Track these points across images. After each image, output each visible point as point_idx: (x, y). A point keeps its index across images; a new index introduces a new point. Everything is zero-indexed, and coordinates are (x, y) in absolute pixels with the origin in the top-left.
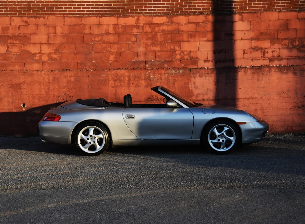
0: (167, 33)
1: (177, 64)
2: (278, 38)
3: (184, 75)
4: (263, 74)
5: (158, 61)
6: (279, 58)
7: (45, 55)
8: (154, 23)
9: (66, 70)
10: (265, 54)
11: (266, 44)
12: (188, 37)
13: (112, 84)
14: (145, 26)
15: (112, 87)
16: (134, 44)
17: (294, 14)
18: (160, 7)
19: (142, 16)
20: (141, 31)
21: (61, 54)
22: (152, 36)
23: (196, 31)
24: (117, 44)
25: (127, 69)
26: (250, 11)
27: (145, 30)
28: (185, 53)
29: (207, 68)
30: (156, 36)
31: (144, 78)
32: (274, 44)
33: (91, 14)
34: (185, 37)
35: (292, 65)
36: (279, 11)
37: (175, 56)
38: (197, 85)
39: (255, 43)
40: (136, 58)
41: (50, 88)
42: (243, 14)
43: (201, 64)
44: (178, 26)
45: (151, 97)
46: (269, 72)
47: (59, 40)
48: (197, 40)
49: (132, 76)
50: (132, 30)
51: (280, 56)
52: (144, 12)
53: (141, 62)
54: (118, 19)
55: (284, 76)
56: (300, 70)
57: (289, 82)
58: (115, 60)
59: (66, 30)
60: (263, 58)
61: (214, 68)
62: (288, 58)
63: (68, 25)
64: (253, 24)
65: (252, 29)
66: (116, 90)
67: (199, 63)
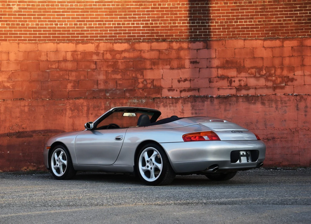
0: (128, 60)
1: (139, 93)
2: (244, 67)
3: (147, 105)
4: (230, 104)
5: (120, 90)
6: (247, 87)
8: (115, 49)
9: (20, 100)
10: (232, 82)
11: (232, 73)
12: (151, 64)
13: (69, 114)
14: (105, 53)
15: (70, 118)
16: (94, 71)
17: (260, 42)
18: (121, 33)
19: (102, 43)
20: (101, 57)
21: (14, 82)
22: (113, 63)
23: (159, 59)
24: (76, 71)
25: (86, 98)
26: (215, 39)
27: (105, 57)
28: (148, 81)
29: (172, 97)
30: (117, 63)
31: (104, 108)
32: (241, 73)
33: (48, 40)
34: (148, 65)
35: (261, 95)
36: (245, 39)
37: (137, 85)
39: (221, 72)
40: (95, 87)
41: (1, 119)
42: (208, 42)
43: (165, 93)
44: (141, 53)
46: (237, 102)
47: (13, 67)
48: (161, 68)
49: (91, 106)
50: (92, 57)
51: (246, 85)
52: (104, 38)
53: (101, 91)
54: (77, 45)
55: (252, 106)
56: (268, 100)
57: (258, 112)
58: (72, 88)
59: (21, 57)
60: (229, 87)
61: (179, 97)
62: (255, 88)
63: (22, 51)
64: (219, 52)
65: (217, 57)
66: (73, 121)
67: (162, 92)
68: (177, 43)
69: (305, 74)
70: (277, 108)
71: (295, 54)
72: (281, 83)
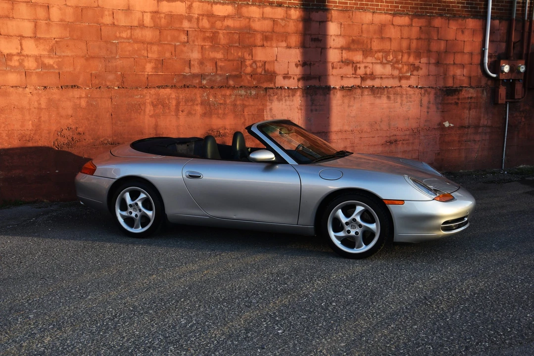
0: (233, 32)
1: (246, 80)
2: (371, 49)
3: (257, 98)
4: (354, 98)
5: (220, 76)
6: (372, 76)
7: (29, 58)
8: (214, 14)
9: (72, 87)
10: (357, 70)
11: (358, 57)
12: (263, 40)
13: (150, 111)
14: (201, 18)
15: (151, 116)
16: (185, 46)
17: (389, 17)
19: (196, 2)
20: (195, 26)
21: (60, 57)
22: (211, 35)
23: (273, 31)
24: (158, 45)
25: (173, 87)
26: (340, 9)
27: (200, 24)
28: (258, 64)
29: (288, 87)
30: (217, 34)
31: (199, 102)
32: (367, 57)
34: (258, 40)
35: (386, 87)
36: (373, 12)
37: (244, 68)
38: (274, 113)
39: (346, 55)
40: (187, 70)
41: (43, 119)
42: (333, 12)
43: (280, 81)
44: (249, 22)
45: (211, 132)
47: (56, 32)
48: (274, 45)
49: (183, 99)
50: (181, 23)
51: (372, 74)
53: (195, 76)
54: (159, 3)
55: (378, 101)
56: (394, 94)
57: (383, 109)
58: (154, 71)
59: (70, 16)
60: (354, 76)
61: (297, 87)
62: (381, 78)
63: (72, 7)
64: (344, 28)
65: (342, 34)
66: (157, 122)
67: (276, 79)
68: (295, 11)
69: (431, 62)
70: (401, 104)
71: (423, 36)
72: (407, 72)
